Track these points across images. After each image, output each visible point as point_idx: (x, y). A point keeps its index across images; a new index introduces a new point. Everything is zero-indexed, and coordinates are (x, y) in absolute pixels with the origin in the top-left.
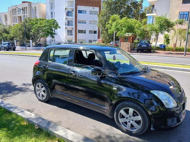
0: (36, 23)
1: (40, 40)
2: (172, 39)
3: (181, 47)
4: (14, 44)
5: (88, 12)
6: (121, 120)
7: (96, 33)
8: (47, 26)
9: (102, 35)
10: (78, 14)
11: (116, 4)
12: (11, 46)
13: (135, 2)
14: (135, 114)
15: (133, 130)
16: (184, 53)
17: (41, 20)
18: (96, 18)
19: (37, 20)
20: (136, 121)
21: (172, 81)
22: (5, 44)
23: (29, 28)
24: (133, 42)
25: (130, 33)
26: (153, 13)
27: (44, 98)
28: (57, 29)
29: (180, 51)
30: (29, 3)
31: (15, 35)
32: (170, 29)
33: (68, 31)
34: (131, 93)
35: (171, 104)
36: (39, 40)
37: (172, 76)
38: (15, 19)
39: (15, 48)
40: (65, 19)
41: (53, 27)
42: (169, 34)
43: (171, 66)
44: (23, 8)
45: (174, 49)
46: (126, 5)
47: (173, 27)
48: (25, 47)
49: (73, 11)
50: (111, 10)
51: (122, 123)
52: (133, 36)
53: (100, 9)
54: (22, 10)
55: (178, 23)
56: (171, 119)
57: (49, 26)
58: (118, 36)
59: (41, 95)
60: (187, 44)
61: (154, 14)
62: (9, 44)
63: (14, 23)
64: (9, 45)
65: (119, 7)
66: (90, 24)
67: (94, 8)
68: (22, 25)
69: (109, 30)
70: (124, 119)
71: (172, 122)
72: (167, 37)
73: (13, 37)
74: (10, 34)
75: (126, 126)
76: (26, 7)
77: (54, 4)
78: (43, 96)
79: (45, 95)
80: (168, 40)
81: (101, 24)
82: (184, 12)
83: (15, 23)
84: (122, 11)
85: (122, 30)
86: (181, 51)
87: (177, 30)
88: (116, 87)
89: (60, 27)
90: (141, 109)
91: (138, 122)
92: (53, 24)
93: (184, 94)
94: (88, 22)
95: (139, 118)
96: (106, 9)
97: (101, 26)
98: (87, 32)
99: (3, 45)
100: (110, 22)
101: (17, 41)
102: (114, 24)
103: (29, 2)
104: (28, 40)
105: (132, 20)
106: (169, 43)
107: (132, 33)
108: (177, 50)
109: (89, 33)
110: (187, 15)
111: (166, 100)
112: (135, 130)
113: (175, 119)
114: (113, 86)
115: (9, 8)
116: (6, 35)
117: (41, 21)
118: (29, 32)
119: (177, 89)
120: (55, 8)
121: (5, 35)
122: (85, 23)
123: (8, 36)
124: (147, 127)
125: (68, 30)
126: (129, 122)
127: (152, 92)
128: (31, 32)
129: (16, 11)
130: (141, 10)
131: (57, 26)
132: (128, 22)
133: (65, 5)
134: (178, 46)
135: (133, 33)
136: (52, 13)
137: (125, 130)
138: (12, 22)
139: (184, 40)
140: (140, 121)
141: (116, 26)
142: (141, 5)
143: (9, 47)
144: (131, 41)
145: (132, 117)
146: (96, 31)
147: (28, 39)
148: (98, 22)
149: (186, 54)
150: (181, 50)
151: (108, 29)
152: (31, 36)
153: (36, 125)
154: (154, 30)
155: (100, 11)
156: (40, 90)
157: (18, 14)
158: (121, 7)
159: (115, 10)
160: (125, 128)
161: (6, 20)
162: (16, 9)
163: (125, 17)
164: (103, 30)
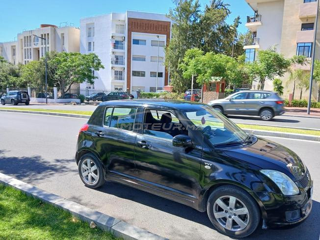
0: (65, 60)
1: (70, 87)
2: (287, 87)
3: (302, 100)
4: (28, 94)
5: (149, 43)
6: (217, 215)
7: (162, 76)
8: (83, 65)
9: (172, 80)
10: (133, 46)
11: (194, 30)
12: (22, 97)
13: (225, 26)
14: (238, 205)
15: (236, 230)
16: (307, 109)
17: (73, 55)
18: (162, 52)
19: (67, 55)
20: (240, 216)
21: (290, 156)
22: (12, 94)
23: (53, 68)
24: (223, 91)
25: (218, 78)
26: (255, 44)
27: (95, 183)
28: (98, 70)
29: (300, 107)
30: (52, 28)
31: (29, 78)
32: (284, 70)
33: (116, 73)
34: (231, 174)
35: (290, 190)
36: (68, 87)
37: (289, 148)
38: (28, 53)
39: (29, 100)
40: (111, 53)
41: (93, 67)
42: (281, 79)
43: (288, 132)
44: (42, 35)
45: (291, 104)
46: (211, 31)
47: (288, 68)
48: (44, 100)
49: (124, 40)
50: (185, 39)
51: (219, 219)
52: (224, 82)
53: (168, 37)
54: (40, 39)
55: (296, 61)
56: (292, 212)
57: (86, 64)
58: (200, 82)
59: (89, 178)
60: (312, 96)
61: (257, 46)
62: (19, 94)
63: (27, 60)
64: (19, 96)
65: (199, 34)
66: (151, 61)
67: (158, 37)
68: (41, 64)
69: (184, 73)
70: (221, 213)
71: (293, 217)
72: (278, 83)
73: (26, 83)
74: (21, 78)
75: (225, 224)
76: (48, 34)
77: (94, 30)
78: (93, 179)
79: (97, 177)
80: (280, 89)
81: (169, 62)
82: (305, 43)
83: (29, 60)
84: (203, 41)
85: (206, 72)
86: (303, 107)
87: (294, 72)
88: (209, 165)
89: (103, 67)
90: (247, 197)
91: (243, 217)
92: (93, 62)
93: (309, 175)
94: (148, 58)
95: (245, 210)
96: (178, 37)
97: (170, 65)
98: (148, 74)
99: (8, 96)
100: (186, 59)
101: (32, 89)
102: (193, 62)
103: (53, 26)
104: (51, 88)
105: (221, 57)
106: (282, 92)
107: (222, 78)
108: (295, 104)
109: (151, 76)
110: (310, 47)
111: (282, 184)
112: (239, 230)
113: (298, 212)
114: (206, 164)
115: (19, 35)
116: (14, 79)
117: (73, 57)
118: (53, 74)
119: (299, 167)
120: (95, 36)
121: (12, 79)
122: (144, 60)
123: (18, 81)
124: (257, 224)
125: (115, 71)
126: (230, 217)
127: (262, 171)
128: (56, 74)
129: (30, 40)
130: (235, 38)
131: (99, 65)
132: (214, 60)
133: (112, 32)
134: (297, 98)
135: (224, 77)
136: (90, 43)
137: (224, 230)
138: (24, 58)
139: (306, 89)
140: (246, 215)
141: (195, 66)
142: (234, 32)
143: (19, 99)
144: (220, 90)
145: (234, 210)
146: (162, 73)
147: (51, 85)
148: (165, 58)
149: (310, 111)
150: (301, 104)
151: (183, 71)
152: (56, 81)
153: (92, 222)
154: (257, 73)
155: (168, 40)
156: (88, 169)
157: (34, 44)
158: (202, 35)
159: (193, 39)
160: (224, 226)
161: (14, 54)
162: (30, 36)
163: (209, 52)
164: (173, 71)
